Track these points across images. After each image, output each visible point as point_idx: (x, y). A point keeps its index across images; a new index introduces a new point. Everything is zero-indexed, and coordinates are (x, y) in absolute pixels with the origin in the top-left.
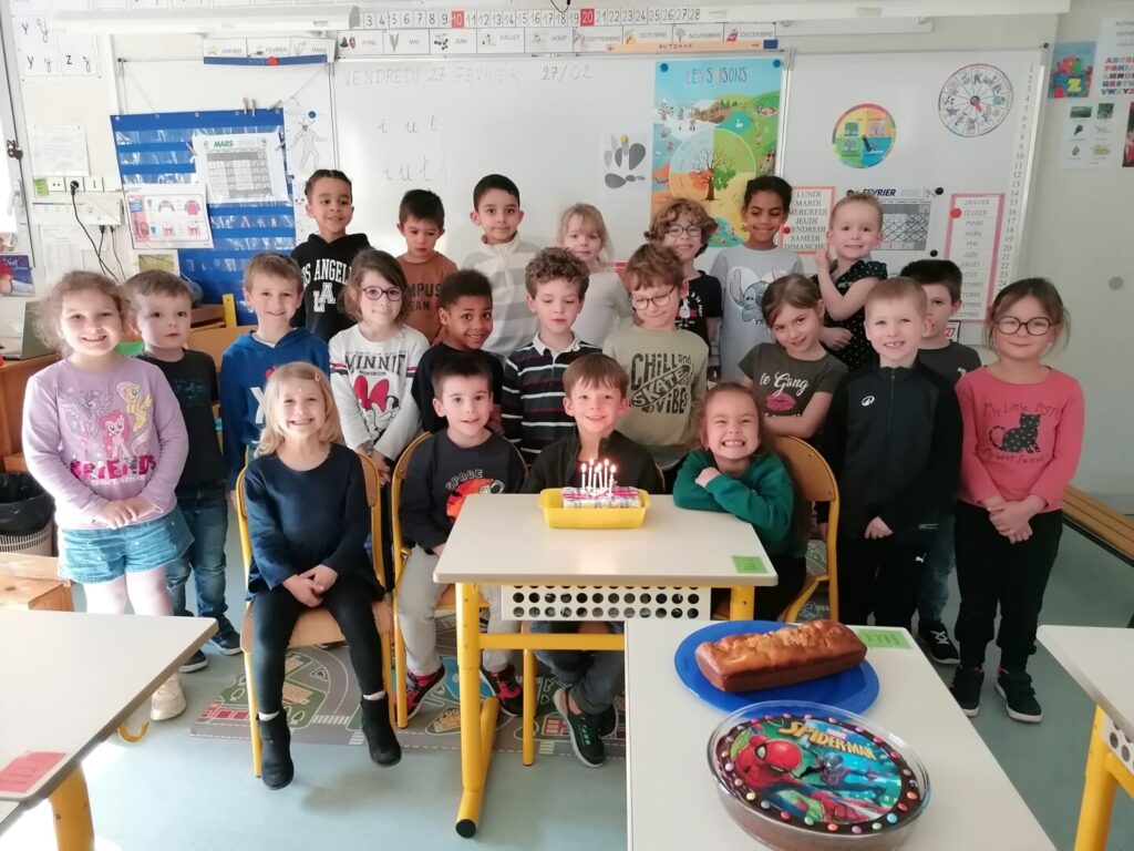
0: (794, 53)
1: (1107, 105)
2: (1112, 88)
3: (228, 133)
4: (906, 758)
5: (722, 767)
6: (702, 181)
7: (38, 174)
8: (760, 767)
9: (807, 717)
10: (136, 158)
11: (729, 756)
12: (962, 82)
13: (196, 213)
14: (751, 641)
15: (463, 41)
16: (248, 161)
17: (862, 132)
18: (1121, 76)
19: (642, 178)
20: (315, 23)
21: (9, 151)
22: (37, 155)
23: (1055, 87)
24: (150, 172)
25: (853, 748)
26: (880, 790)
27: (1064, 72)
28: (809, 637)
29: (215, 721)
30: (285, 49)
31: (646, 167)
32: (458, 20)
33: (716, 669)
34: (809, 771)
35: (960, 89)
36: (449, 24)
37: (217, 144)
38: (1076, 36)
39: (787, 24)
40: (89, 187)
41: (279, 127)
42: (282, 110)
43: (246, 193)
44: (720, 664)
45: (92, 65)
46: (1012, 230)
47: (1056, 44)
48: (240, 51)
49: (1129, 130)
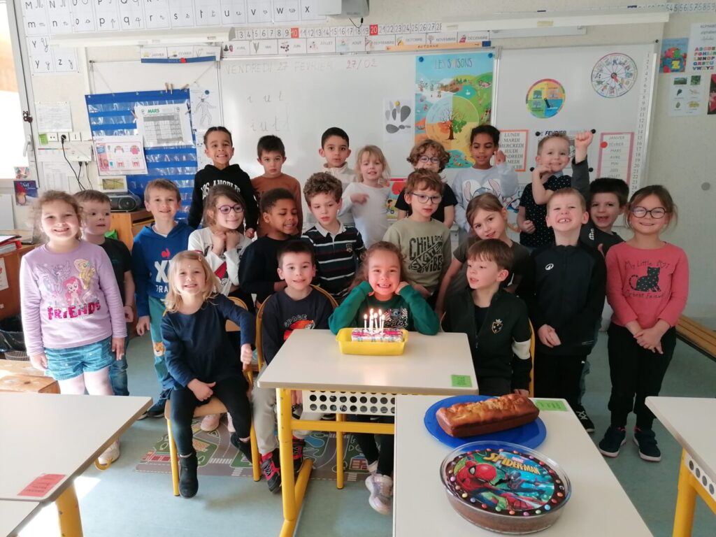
0: (501, 48)
1: (697, 77)
2: (699, 66)
3: (156, 104)
4: (558, 473)
5: (449, 479)
6: (446, 127)
7: (41, 132)
8: (471, 479)
9: (500, 450)
10: (101, 120)
11: (453, 473)
12: (605, 64)
13: (137, 153)
14: (469, 407)
15: (298, 46)
16: (168, 121)
17: (544, 96)
18: (704, 59)
19: (409, 127)
20: (208, 38)
21: (24, 118)
22: (41, 120)
23: (664, 66)
24: (109, 129)
25: (527, 468)
26: (541, 492)
27: (669, 57)
28: (504, 404)
29: (150, 462)
30: (190, 53)
31: (411, 121)
32: (295, 33)
33: (448, 424)
34: (501, 482)
35: (604, 69)
36: (290, 36)
37: (149, 111)
38: (675, 35)
39: (496, 32)
40: (72, 139)
41: (187, 100)
42: (188, 90)
43: (168, 141)
44: (450, 421)
45: (74, 64)
46: (639, 154)
47: (663, 40)
48: (163, 55)
49: (711, 91)
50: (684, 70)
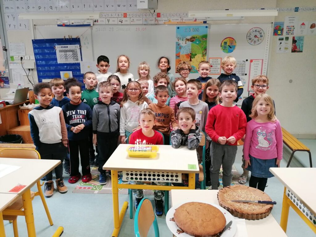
0: (211, 24)
1: (287, 37)
2: (288, 33)
6: (188, 56)
7: (11, 55)
12: (252, 31)
15: (127, 21)
18: (290, 30)
20: (90, 16)
21: (3, 49)
22: (11, 50)
23: (275, 33)
27: (277, 29)
30: (79, 23)
36: (123, 17)
38: (279, 21)
39: (209, 18)
40: (26, 59)
41: (79, 43)
42: (79, 38)
45: (27, 26)
46: (265, 68)
47: (275, 23)
48: (67, 23)
49: (293, 43)
50: (282, 35)
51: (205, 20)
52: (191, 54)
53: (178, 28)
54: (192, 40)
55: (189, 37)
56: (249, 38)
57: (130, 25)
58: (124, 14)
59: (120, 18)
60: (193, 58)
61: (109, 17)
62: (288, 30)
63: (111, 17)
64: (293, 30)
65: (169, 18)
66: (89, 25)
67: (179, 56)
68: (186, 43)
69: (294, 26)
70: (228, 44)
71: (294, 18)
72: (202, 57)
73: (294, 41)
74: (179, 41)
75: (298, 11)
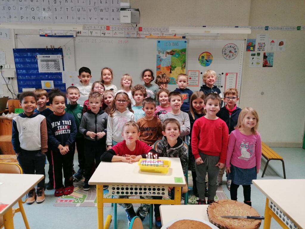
0: (189, 40)
1: (259, 53)
2: (260, 49)
6: (168, 68)
12: (227, 47)
15: (109, 33)
23: (248, 49)
27: (249, 46)
30: (62, 33)
35: (227, 49)
36: (106, 29)
39: (188, 33)
40: (6, 67)
41: (61, 53)
42: (62, 49)
45: (8, 35)
46: (239, 81)
47: (248, 39)
48: (50, 33)
49: (264, 59)
50: (254, 51)
51: (184, 35)
52: (171, 66)
53: (159, 42)
54: (172, 53)
55: (169, 51)
56: (224, 53)
57: (113, 37)
58: (107, 27)
59: (103, 31)
60: (172, 70)
61: (92, 29)
62: (260, 47)
63: (94, 29)
64: (264, 47)
65: (150, 32)
66: (71, 36)
67: (159, 68)
68: (166, 56)
69: (264, 43)
70: (205, 58)
71: (264, 35)
72: (181, 69)
73: (265, 57)
74: (159, 53)
75: (268, 30)
